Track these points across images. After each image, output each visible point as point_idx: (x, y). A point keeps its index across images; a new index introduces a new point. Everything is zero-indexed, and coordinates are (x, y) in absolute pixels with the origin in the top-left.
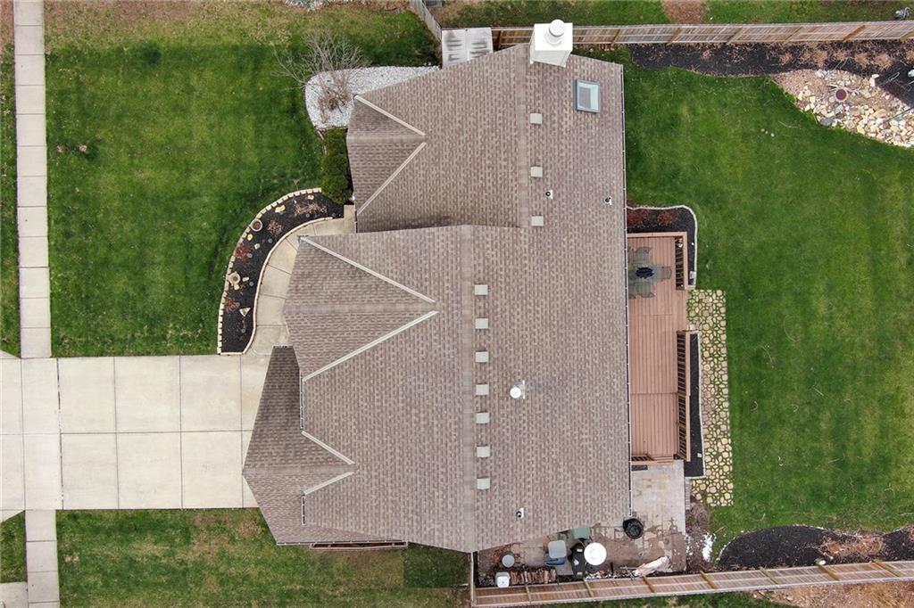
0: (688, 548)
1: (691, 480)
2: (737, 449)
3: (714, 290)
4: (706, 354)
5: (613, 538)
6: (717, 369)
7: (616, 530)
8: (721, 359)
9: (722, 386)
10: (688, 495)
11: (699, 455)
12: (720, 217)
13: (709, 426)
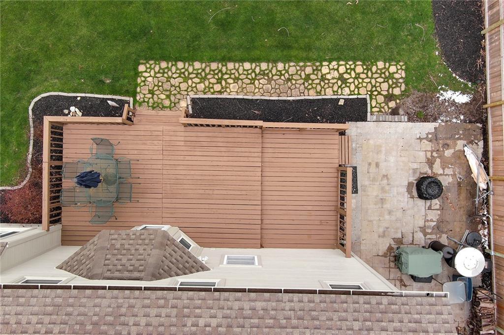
0: (454, 120)
1: (372, 113)
2: (335, 55)
3: (137, 74)
4: (217, 87)
5: (439, 212)
6: (237, 75)
7: (430, 208)
8: (224, 69)
9: (257, 71)
10: (390, 117)
11: (341, 102)
12: (47, 63)
13: (306, 88)
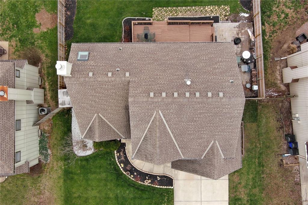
0: (244, 22)
1: (220, 20)
2: (209, 4)
3: (152, 11)
4: (176, 14)
5: (241, 48)
6: (181, 11)
7: (238, 47)
8: (177, 9)
9: (187, 9)
10: (226, 21)
11: (212, 17)
12: (127, 9)
13: (201, 14)
